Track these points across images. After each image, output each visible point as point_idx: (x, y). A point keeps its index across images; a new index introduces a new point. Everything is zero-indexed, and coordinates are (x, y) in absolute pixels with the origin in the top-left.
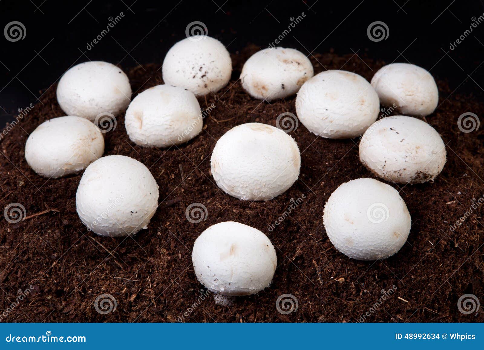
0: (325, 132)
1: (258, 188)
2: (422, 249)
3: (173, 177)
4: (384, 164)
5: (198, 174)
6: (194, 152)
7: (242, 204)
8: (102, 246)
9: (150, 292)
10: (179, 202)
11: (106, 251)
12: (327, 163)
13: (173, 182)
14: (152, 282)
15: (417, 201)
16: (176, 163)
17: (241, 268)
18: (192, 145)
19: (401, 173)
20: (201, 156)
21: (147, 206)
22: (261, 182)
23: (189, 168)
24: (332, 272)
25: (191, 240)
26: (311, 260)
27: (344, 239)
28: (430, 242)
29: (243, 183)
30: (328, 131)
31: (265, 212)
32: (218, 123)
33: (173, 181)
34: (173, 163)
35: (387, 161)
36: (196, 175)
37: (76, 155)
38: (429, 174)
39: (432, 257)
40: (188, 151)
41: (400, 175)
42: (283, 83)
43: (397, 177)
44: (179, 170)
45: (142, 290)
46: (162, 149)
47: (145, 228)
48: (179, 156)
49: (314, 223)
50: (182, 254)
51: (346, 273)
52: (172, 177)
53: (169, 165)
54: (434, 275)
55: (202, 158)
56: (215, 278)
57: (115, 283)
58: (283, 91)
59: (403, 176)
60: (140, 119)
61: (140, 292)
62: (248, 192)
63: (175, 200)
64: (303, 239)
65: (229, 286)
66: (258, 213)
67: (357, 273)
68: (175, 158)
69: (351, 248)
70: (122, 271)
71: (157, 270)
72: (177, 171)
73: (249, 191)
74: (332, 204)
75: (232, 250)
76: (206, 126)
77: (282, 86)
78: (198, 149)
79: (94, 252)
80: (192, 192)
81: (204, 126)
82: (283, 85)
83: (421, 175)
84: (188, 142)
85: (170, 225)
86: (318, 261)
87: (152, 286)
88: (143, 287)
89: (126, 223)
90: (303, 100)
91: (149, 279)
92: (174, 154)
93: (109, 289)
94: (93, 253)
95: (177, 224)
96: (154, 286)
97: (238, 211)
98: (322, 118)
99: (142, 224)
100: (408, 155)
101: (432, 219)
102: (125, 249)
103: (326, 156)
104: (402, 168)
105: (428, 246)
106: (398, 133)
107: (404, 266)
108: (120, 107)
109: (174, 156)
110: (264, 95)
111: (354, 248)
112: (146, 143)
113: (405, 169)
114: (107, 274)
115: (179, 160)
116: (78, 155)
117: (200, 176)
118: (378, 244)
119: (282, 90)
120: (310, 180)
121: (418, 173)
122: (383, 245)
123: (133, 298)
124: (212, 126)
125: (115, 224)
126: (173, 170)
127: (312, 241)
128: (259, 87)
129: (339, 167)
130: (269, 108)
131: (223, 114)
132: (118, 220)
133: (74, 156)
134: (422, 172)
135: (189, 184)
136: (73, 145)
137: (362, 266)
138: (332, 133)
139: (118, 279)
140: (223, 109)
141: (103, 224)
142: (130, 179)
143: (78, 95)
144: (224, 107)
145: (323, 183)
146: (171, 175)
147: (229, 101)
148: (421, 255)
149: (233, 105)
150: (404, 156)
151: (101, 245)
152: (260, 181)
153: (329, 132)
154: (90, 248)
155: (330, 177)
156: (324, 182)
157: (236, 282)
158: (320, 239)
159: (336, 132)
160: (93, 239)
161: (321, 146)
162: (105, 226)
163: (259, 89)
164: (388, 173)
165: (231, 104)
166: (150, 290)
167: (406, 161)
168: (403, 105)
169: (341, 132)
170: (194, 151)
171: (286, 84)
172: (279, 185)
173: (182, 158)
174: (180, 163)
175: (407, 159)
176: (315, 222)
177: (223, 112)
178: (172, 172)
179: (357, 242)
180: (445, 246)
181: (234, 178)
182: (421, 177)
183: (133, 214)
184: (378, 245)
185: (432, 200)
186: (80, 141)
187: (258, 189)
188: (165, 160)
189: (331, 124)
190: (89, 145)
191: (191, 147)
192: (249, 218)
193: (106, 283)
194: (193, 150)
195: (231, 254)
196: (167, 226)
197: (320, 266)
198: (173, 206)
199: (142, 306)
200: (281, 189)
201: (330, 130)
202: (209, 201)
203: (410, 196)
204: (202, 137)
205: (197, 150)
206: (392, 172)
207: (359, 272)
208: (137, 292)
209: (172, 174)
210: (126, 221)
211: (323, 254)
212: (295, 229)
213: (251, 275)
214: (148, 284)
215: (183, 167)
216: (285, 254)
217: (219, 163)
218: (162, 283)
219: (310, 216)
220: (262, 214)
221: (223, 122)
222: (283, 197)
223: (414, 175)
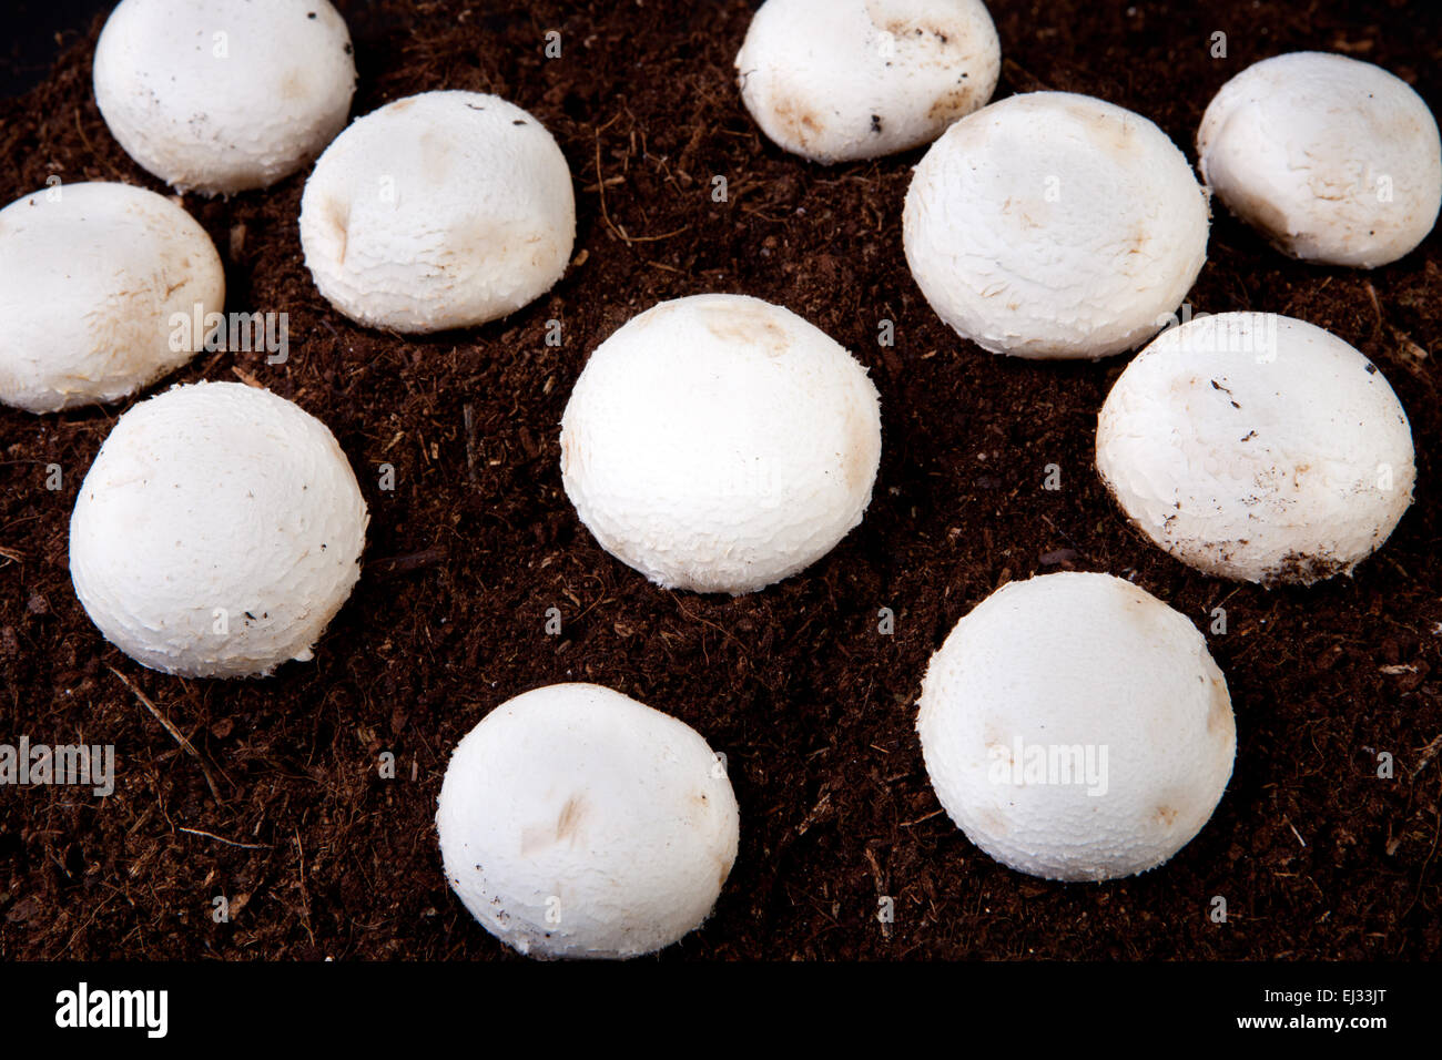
0: (989, 337)
1: (708, 559)
2: (1263, 853)
3: (435, 456)
4: (1174, 511)
5: (529, 447)
6: (525, 362)
7: (650, 602)
8: (151, 709)
9: (297, 890)
10: (438, 564)
11: (162, 725)
12: (981, 456)
13: (434, 473)
14: (310, 856)
15: (1277, 655)
16: (455, 400)
17: (590, 888)
18: (522, 329)
19: (1229, 550)
20: (546, 378)
21: (306, 593)
22: (716, 542)
23: (497, 422)
24: (926, 905)
25: (459, 713)
26: (862, 846)
27: (978, 808)
28: (1295, 832)
29: (653, 536)
30: (999, 335)
31: (725, 645)
32: (629, 244)
33: (432, 470)
34: (442, 400)
35: (1182, 502)
36: (521, 448)
37: (103, 347)
38: (1335, 560)
39: (1296, 889)
40: (501, 357)
41: (1226, 558)
42: (878, 114)
43: (1214, 563)
44: (461, 429)
45: (272, 880)
46: (414, 338)
47: (304, 655)
48: (466, 375)
49: (893, 701)
50: (421, 765)
51: (975, 912)
52: (430, 457)
53: (425, 412)
54: (1291, 952)
55: (547, 387)
56: (499, 908)
57: (180, 849)
58: (877, 137)
59: (1236, 562)
60: (341, 225)
61: (264, 890)
62: (670, 568)
63: (422, 558)
64: (849, 755)
65: (547, 943)
66: (698, 644)
67: (1016, 917)
68: (451, 381)
69: (999, 842)
70: (213, 800)
71: (329, 816)
72: (451, 432)
73: (672, 564)
74: (951, 673)
75: (568, 817)
76: (585, 253)
77: (871, 121)
78: (536, 351)
79: (120, 729)
80: (491, 521)
81: (575, 254)
82: (876, 119)
83: (1303, 564)
84: (509, 317)
85: (394, 651)
86: (883, 854)
87: (307, 871)
88: (278, 868)
89: (228, 647)
90: (926, 208)
91: (296, 841)
92: (450, 368)
93: (154, 873)
94: (117, 733)
95: (419, 649)
96: (314, 868)
97: (630, 631)
98: (980, 291)
99: (295, 647)
100: (1259, 493)
101: (1316, 738)
102: (230, 726)
103: (983, 423)
104: (1234, 536)
105: (1287, 846)
106: (1236, 405)
107: (1188, 914)
108: (303, 144)
109: (447, 376)
110: (808, 144)
111: (1007, 843)
112: (359, 315)
113: (1243, 542)
114: (156, 811)
115: (463, 390)
116: (112, 351)
117: (534, 455)
118: (1097, 843)
119: (874, 134)
120: (914, 515)
121: (1292, 560)
122: (1115, 848)
123: (238, 906)
124: (605, 254)
125: (189, 650)
126: (437, 429)
127: (874, 773)
128: (793, 116)
129: (1021, 478)
130: (818, 199)
131: (653, 210)
132: (200, 639)
133: (95, 352)
134: (1307, 553)
135: (490, 484)
136: (93, 313)
137: (1036, 893)
138: (1015, 344)
139: (192, 834)
140: (653, 190)
141: (148, 645)
142: (251, 496)
143: (156, 97)
144: (661, 180)
145: (958, 531)
146: (429, 450)
147: (683, 158)
148: (1253, 876)
149: (691, 175)
150: (1247, 498)
151: (148, 705)
152: (715, 538)
153: (1005, 340)
154: (108, 715)
155: (984, 515)
156: (961, 527)
157: (572, 933)
158: (903, 772)
159: (1028, 343)
160: (124, 678)
161: (970, 380)
162: (154, 651)
163: (791, 122)
164: (1181, 544)
165: (687, 171)
166: (298, 885)
167: (1250, 516)
168: (1302, 230)
169: (1048, 345)
170: (521, 359)
171: (889, 115)
172: (783, 553)
173: (476, 383)
174: (468, 400)
175: (1257, 510)
176: (896, 696)
177: (654, 202)
178: (435, 435)
179: (1021, 830)
180: (1349, 846)
181: (625, 516)
182: (1302, 571)
183: (251, 622)
184: (1095, 847)
185: (1334, 654)
186: (122, 299)
187: (707, 563)
188: (415, 386)
189: (1010, 314)
190: (154, 314)
191: (516, 339)
192: (666, 659)
193: (147, 848)
194: (520, 354)
195: (561, 833)
196: (382, 652)
197: (889, 875)
198: (418, 574)
199: (264, 935)
200: (792, 564)
201: (1006, 334)
202: (547, 562)
203: (1253, 633)
204: (559, 306)
205: (534, 356)
206: (1198, 543)
207: (1024, 913)
208: (253, 886)
209: (432, 445)
210: (227, 642)
211: (903, 831)
212: (825, 712)
213: (624, 915)
214: (293, 861)
215: (474, 418)
216: (775, 809)
217: (579, 449)
218: (341, 862)
219: (885, 671)
220: (714, 646)
221: (649, 242)
222: (798, 591)
223: (1275, 562)
